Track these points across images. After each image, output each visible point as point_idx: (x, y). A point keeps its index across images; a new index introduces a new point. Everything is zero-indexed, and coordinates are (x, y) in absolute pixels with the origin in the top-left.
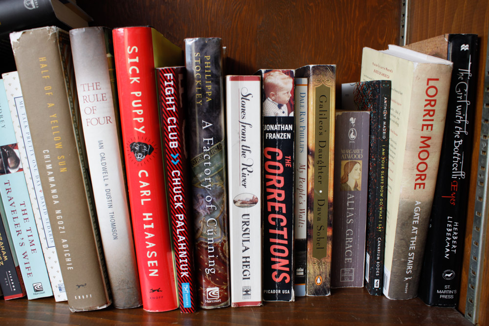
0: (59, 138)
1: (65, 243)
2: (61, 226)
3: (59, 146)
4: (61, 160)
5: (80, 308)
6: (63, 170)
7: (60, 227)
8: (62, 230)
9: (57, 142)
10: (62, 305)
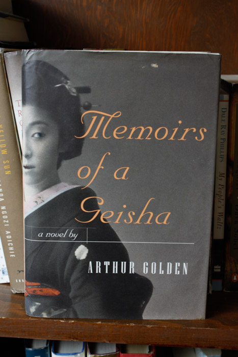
0: (5, 145)
1: (9, 234)
2: (6, 219)
3: (4, 152)
4: (6, 164)
5: (20, 290)
6: (8, 173)
7: (4, 221)
8: (6, 223)
9: (3, 149)
10: (5, 286)
